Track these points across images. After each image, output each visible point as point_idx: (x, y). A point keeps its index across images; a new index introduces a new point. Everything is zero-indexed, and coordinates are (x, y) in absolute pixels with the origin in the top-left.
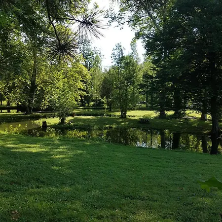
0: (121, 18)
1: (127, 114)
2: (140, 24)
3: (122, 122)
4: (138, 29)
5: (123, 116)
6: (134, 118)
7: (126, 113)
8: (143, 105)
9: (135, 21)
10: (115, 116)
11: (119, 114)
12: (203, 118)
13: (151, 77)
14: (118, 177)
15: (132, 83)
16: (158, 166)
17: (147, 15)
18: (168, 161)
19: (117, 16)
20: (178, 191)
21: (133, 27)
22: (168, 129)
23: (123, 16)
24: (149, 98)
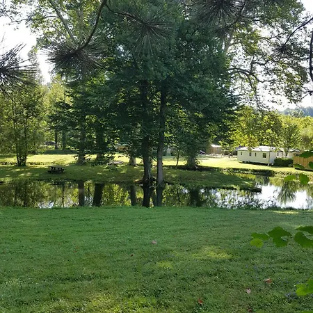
0: (15, 13)
1: (27, 161)
2: (44, 27)
3: (20, 172)
4: (40, 33)
5: (21, 164)
6: (39, 166)
7: (26, 159)
8: (50, 147)
9: (37, 20)
10: (6, 163)
11: (14, 160)
12: (132, 163)
13: (68, 107)
14: (39, 255)
15: (36, 113)
16: (89, 231)
17: (56, 15)
18: (100, 221)
19: (8, 9)
20: (129, 260)
21: (33, 29)
22: (91, 179)
23: (17, 11)
24: (60, 136)
